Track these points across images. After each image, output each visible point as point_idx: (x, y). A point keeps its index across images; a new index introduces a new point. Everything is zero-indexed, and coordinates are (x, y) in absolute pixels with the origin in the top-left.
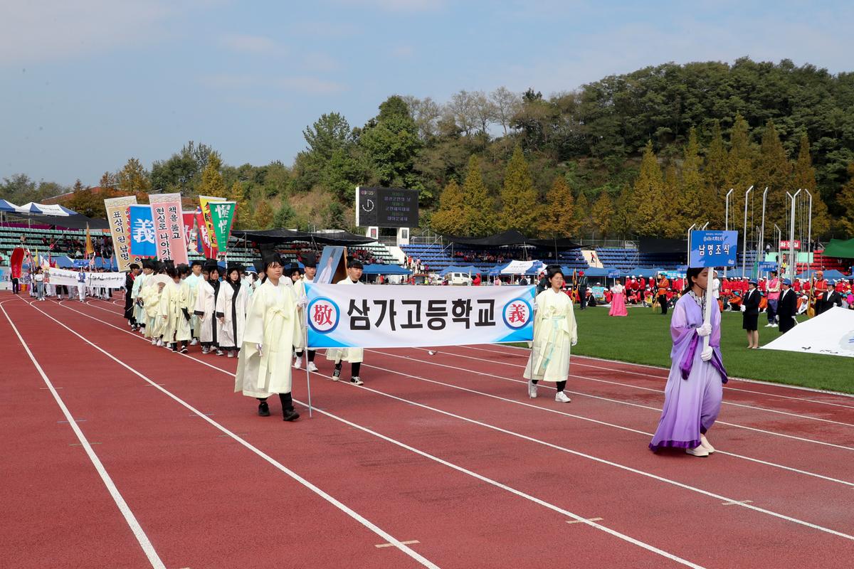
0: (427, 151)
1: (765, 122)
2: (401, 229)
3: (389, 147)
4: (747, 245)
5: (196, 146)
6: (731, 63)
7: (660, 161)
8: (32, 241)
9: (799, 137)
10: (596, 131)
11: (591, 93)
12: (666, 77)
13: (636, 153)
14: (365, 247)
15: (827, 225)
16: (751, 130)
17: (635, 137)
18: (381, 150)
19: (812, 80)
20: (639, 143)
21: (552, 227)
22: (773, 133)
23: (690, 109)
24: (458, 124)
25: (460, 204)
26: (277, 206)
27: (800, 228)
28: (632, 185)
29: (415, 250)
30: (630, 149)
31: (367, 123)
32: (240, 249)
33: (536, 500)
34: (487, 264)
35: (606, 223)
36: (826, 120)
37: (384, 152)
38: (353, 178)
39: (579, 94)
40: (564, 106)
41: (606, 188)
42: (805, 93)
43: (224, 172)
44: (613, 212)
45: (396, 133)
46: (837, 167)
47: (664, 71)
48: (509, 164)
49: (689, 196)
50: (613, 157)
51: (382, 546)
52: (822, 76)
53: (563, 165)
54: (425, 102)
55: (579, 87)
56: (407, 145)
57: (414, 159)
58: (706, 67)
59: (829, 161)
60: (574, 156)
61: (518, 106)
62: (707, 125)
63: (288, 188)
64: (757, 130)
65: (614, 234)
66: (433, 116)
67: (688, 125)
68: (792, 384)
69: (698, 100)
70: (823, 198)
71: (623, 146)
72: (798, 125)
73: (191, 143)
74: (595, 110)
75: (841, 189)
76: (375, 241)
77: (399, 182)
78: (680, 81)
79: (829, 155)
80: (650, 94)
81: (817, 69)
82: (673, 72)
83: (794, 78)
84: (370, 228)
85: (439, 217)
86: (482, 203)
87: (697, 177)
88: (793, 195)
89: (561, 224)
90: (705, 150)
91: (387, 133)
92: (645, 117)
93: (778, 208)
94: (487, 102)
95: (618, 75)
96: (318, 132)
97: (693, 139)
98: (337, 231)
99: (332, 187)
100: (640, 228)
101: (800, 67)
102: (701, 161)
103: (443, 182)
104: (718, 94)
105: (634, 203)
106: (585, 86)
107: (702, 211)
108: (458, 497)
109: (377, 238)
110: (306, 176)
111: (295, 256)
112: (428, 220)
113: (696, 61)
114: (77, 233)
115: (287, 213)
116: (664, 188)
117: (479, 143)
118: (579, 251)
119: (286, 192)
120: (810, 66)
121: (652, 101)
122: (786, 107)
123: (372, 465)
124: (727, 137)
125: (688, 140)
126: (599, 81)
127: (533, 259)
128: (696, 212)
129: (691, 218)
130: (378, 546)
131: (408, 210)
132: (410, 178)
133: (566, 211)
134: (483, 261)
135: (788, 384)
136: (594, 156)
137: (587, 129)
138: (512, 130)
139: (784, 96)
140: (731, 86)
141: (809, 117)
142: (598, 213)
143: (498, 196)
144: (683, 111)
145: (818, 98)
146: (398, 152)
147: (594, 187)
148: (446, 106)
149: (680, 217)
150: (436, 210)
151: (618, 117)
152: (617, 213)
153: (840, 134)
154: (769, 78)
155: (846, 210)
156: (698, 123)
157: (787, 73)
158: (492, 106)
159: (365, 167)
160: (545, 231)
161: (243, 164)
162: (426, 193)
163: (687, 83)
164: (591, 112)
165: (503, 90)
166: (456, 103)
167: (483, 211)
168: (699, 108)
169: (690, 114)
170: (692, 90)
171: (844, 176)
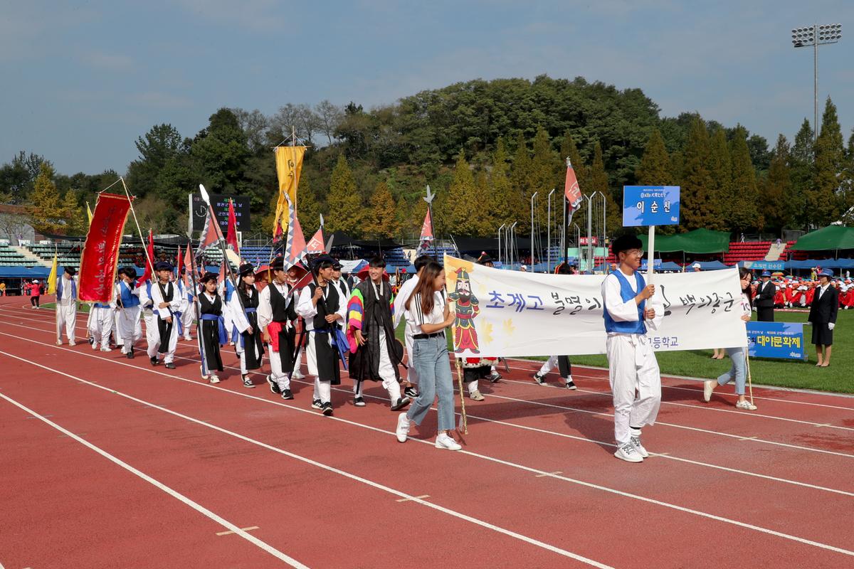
0: (257, 160)
1: (563, 133)
3: (220, 156)
4: (551, 242)
5: (27, 156)
6: (532, 80)
7: (472, 167)
9: (593, 146)
10: (413, 140)
11: (408, 106)
12: (474, 92)
13: (449, 161)
16: (551, 140)
17: (449, 146)
18: (212, 160)
19: (602, 95)
20: (452, 151)
21: (376, 229)
22: (570, 142)
23: (497, 121)
24: (286, 135)
27: (596, 226)
28: (447, 189)
29: (248, 252)
30: (444, 157)
31: (198, 134)
32: (76, 255)
33: (368, 482)
36: (616, 130)
37: (216, 161)
38: (186, 185)
39: (397, 107)
40: (383, 118)
42: (596, 106)
43: (57, 181)
45: (227, 143)
46: (626, 172)
47: (473, 87)
48: (334, 171)
49: (498, 199)
50: (429, 164)
51: (223, 533)
52: (611, 91)
53: (384, 171)
54: (253, 114)
55: (397, 101)
56: (237, 154)
57: (245, 167)
58: (510, 83)
59: (619, 166)
60: (394, 163)
61: (341, 118)
62: (512, 135)
64: (557, 139)
66: (261, 128)
67: (495, 135)
68: (594, 365)
69: (504, 113)
70: (615, 199)
71: (438, 154)
72: (591, 135)
73: (22, 153)
74: (412, 121)
77: (230, 188)
78: (487, 96)
79: (619, 162)
80: (462, 107)
81: (607, 86)
82: (482, 87)
83: (587, 93)
86: (310, 208)
87: (506, 182)
88: (589, 197)
89: (384, 226)
90: (511, 157)
91: (218, 143)
92: (457, 127)
94: (312, 114)
95: (432, 90)
96: (150, 142)
97: (500, 147)
98: (172, 236)
99: (166, 195)
100: (455, 229)
101: (591, 83)
102: (508, 167)
103: (272, 189)
104: (521, 108)
105: (449, 205)
106: (401, 100)
107: (511, 212)
108: (295, 483)
110: (139, 184)
111: (130, 260)
112: (259, 225)
113: (501, 78)
116: (476, 191)
118: (401, 250)
120: (600, 83)
121: (463, 114)
123: (212, 457)
124: (530, 145)
125: (496, 148)
126: (414, 95)
127: (359, 258)
128: (507, 214)
129: (501, 218)
130: (218, 534)
131: (240, 215)
132: (241, 185)
133: (387, 213)
135: (590, 365)
136: (413, 164)
137: (405, 139)
138: (336, 140)
139: (579, 109)
140: (533, 100)
141: (602, 128)
143: (324, 201)
144: (491, 121)
145: (608, 111)
146: (229, 161)
147: (413, 191)
148: (273, 118)
149: (491, 217)
151: (433, 128)
153: (628, 143)
154: (566, 93)
156: (505, 133)
157: (581, 89)
158: (317, 118)
159: (197, 175)
160: (369, 233)
161: (76, 173)
162: (257, 199)
163: (493, 97)
164: (408, 123)
165: (326, 103)
166: (283, 115)
167: (311, 215)
168: (505, 120)
169: (497, 125)
170: (498, 103)
171: (632, 179)
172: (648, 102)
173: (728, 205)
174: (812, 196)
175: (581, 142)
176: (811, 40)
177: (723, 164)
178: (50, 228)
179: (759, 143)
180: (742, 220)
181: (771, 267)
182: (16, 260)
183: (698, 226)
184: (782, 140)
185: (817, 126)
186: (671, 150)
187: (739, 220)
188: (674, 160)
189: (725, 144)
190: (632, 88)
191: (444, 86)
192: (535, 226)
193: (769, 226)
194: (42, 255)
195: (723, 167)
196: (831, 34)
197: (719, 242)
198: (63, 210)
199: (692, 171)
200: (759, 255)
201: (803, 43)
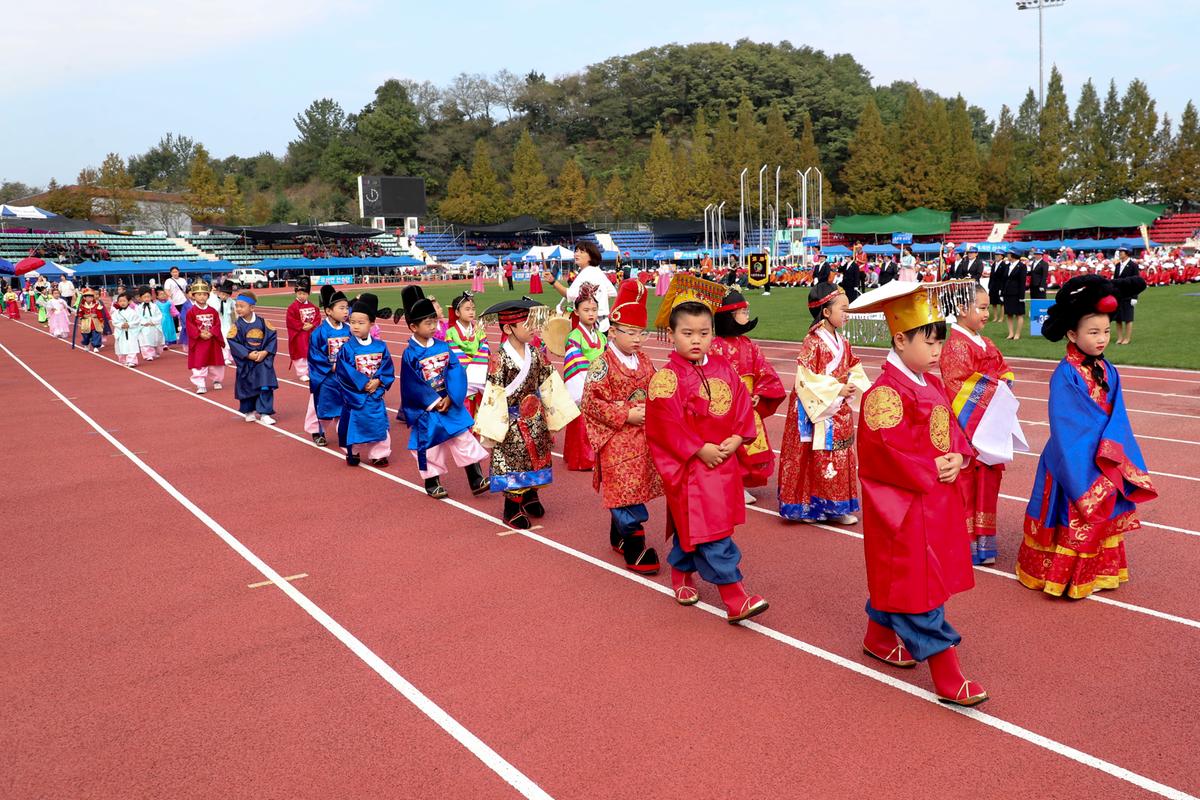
0: (430, 137)
1: (768, 104)
2: (409, 219)
6: (733, 44)
7: (668, 142)
8: (8, 247)
9: (801, 117)
10: (603, 113)
11: (595, 74)
12: (670, 58)
13: (643, 135)
14: (375, 241)
15: (832, 203)
16: (755, 110)
17: (642, 118)
18: (381, 138)
19: (810, 61)
20: (645, 124)
21: (565, 212)
22: (777, 113)
23: (696, 90)
24: (460, 108)
25: (469, 191)
26: (271, 200)
28: (643, 167)
29: (425, 240)
30: (638, 131)
31: (364, 109)
32: (239, 247)
34: (501, 252)
35: (619, 205)
36: (826, 100)
37: (385, 139)
38: (355, 166)
39: (584, 75)
40: (569, 87)
41: (616, 170)
42: (805, 73)
43: (212, 165)
44: (625, 194)
45: (396, 119)
46: (838, 146)
47: (668, 52)
48: (517, 148)
49: (699, 177)
50: (621, 138)
52: (819, 57)
53: (571, 148)
54: (424, 86)
55: (583, 69)
56: (409, 131)
57: (416, 145)
58: (709, 48)
59: (830, 140)
60: (581, 138)
61: (521, 88)
62: (713, 106)
63: (282, 180)
64: (762, 110)
65: (627, 217)
66: (433, 101)
67: (695, 106)
69: (702, 81)
70: (830, 176)
71: (630, 128)
72: (800, 105)
73: (169, 135)
74: (600, 91)
75: (844, 167)
76: (382, 232)
77: (402, 169)
78: (683, 62)
79: (830, 135)
80: (655, 75)
81: (814, 51)
82: (677, 52)
83: (793, 59)
84: (376, 219)
85: (448, 206)
86: (492, 189)
87: (706, 158)
88: (803, 173)
89: (574, 208)
90: (712, 131)
91: (387, 119)
92: (652, 97)
94: (489, 84)
95: (622, 55)
96: (311, 119)
97: (701, 118)
98: (340, 224)
99: (331, 178)
100: (652, 210)
101: (798, 48)
102: (709, 140)
103: (449, 168)
104: (722, 75)
105: (646, 185)
106: (588, 67)
107: (713, 192)
109: (384, 229)
110: (300, 167)
112: (436, 209)
113: (698, 41)
114: (57, 236)
115: (285, 206)
116: (674, 168)
117: (484, 127)
119: (280, 185)
120: (808, 47)
121: (657, 82)
124: (733, 117)
125: (695, 121)
126: (603, 62)
128: (707, 193)
129: (705, 198)
132: (414, 165)
133: (578, 194)
134: (496, 249)
136: (603, 139)
137: (594, 111)
138: (517, 113)
139: (785, 76)
141: (810, 98)
142: (610, 196)
143: (507, 182)
144: (688, 91)
145: (817, 79)
146: (400, 140)
147: (604, 169)
148: (446, 89)
149: (691, 197)
150: (442, 198)
151: (624, 98)
152: (628, 196)
153: (839, 114)
154: (770, 58)
155: (848, 187)
156: (704, 103)
157: (787, 54)
158: (495, 89)
159: (365, 155)
160: (557, 216)
162: (432, 181)
163: (691, 63)
164: (596, 93)
165: (505, 71)
166: (457, 86)
167: (493, 197)
168: (704, 89)
169: (696, 95)
170: (696, 70)
171: (845, 154)
172: (859, 68)
173: (948, 182)
174: (1038, 172)
175: (788, 113)
176: (1036, 2)
177: (943, 137)
178: (209, 218)
179: (977, 115)
180: (963, 198)
181: (994, 249)
182: (176, 253)
183: (916, 205)
184: (1005, 111)
185: (1042, 96)
186: (886, 122)
187: (960, 198)
188: (890, 133)
189: (945, 116)
190: (842, 53)
191: (636, 52)
193: (991, 205)
194: (203, 247)
195: (943, 142)
197: (939, 222)
198: (221, 197)
199: (909, 144)
200: (982, 235)
201: (1027, 5)
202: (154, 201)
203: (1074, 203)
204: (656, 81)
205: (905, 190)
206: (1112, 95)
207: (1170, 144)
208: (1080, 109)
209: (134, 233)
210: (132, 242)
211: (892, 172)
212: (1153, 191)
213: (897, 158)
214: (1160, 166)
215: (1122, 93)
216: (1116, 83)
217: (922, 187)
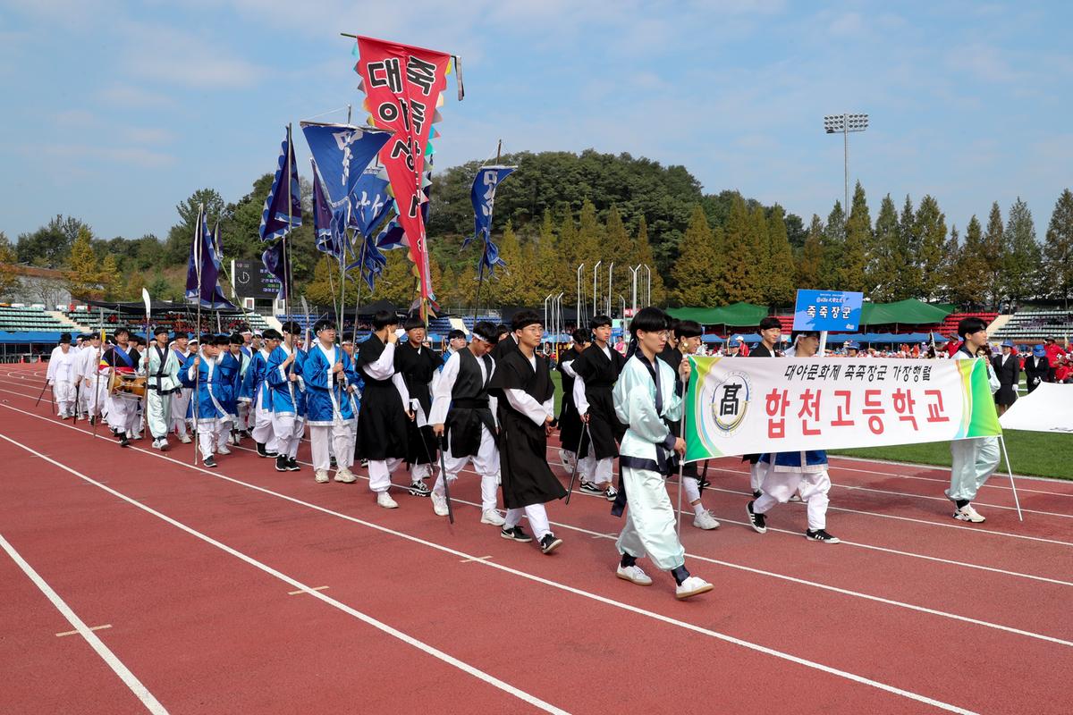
1: (609, 206)
2: (277, 300)
6: (579, 154)
7: (519, 238)
9: (638, 220)
10: (461, 210)
11: (455, 176)
12: (522, 164)
14: (241, 317)
15: (664, 296)
16: (597, 213)
19: (647, 171)
20: (499, 222)
22: (616, 215)
23: (544, 193)
25: (335, 276)
26: (150, 278)
27: (641, 298)
31: (242, 199)
32: (113, 320)
35: (471, 294)
36: (660, 205)
38: (230, 251)
39: (445, 177)
41: (470, 261)
42: (641, 181)
43: (95, 245)
44: (478, 284)
46: (670, 246)
47: (521, 159)
49: (545, 270)
51: (295, 593)
52: (656, 168)
53: (431, 241)
55: (444, 171)
58: (557, 156)
59: (663, 240)
60: (440, 232)
62: (559, 207)
63: (162, 260)
64: (603, 212)
65: (479, 304)
67: (543, 206)
69: (551, 185)
70: (659, 272)
72: (636, 209)
73: (59, 217)
74: (459, 191)
75: (674, 264)
76: (252, 311)
78: (535, 168)
79: (663, 236)
81: (651, 162)
82: (529, 159)
83: (632, 169)
84: (246, 299)
85: (314, 289)
87: (552, 253)
88: (634, 270)
90: (558, 229)
92: (505, 198)
93: (621, 280)
95: (480, 161)
96: (192, 207)
97: (547, 218)
100: (502, 298)
101: (637, 159)
102: (555, 238)
103: (317, 255)
104: (568, 180)
105: (496, 275)
106: (449, 170)
107: (557, 283)
109: (253, 308)
110: (180, 249)
111: (170, 326)
112: (303, 292)
113: (548, 151)
115: (161, 285)
116: (522, 262)
118: (448, 319)
119: (160, 265)
120: (645, 159)
121: (511, 185)
122: (626, 193)
124: (577, 218)
125: (543, 220)
126: (462, 166)
128: (552, 284)
129: (547, 289)
130: (291, 593)
136: (460, 233)
137: (453, 208)
139: (624, 183)
140: (580, 174)
141: (646, 203)
142: (464, 285)
144: (538, 194)
145: (652, 187)
147: (460, 261)
149: (537, 288)
150: (311, 282)
152: (481, 285)
153: (671, 218)
154: (611, 168)
155: (678, 282)
156: (552, 205)
157: (626, 164)
159: (240, 241)
161: (114, 237)
162: (301, 266)
163: (542, 169)
164: (456, 193)
168: (552, 192)
169: (545, 197)
170: (545, 176)
171: (676, 254)
172: (691, 179)
173: (766, 280)
174: (844, 273)
175: (626, 216)
176: (841, 127)
177: (762, 241)
178: (87, 293)
179: (795, 222)
180: (779, 295)
182: (51, 325)
183: (738, 300)
184: (816, 220)
185: (847, 207)
186: (713, 226)
187: (777, 295)
188: (715, 236)
189: (763, 222)
190: (676, 165)
192: (581, 297)
194: (79, 320)
195: (762, 244)
196: (860, 122)
197: (758, 315)
198: (100, 275)
199: (732, 246)
201: (835, 130)
202: (35, 276)
203: (875, 302)
204: (509, 184)
205: (726, 285)
206: (908, 209)
207: (957, 253)
208: (880, 220)
209: (13, 305)
210: (10, 313)
211: (717, 271)
212: (944, 292)
213: (721, 259)
214: (950, 271)
215: (916, 207)
216: (911, 199)
217: (743, 284)
